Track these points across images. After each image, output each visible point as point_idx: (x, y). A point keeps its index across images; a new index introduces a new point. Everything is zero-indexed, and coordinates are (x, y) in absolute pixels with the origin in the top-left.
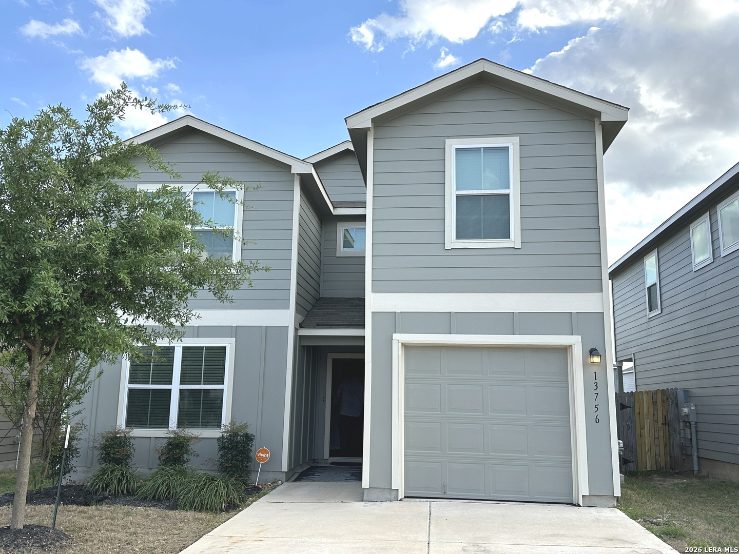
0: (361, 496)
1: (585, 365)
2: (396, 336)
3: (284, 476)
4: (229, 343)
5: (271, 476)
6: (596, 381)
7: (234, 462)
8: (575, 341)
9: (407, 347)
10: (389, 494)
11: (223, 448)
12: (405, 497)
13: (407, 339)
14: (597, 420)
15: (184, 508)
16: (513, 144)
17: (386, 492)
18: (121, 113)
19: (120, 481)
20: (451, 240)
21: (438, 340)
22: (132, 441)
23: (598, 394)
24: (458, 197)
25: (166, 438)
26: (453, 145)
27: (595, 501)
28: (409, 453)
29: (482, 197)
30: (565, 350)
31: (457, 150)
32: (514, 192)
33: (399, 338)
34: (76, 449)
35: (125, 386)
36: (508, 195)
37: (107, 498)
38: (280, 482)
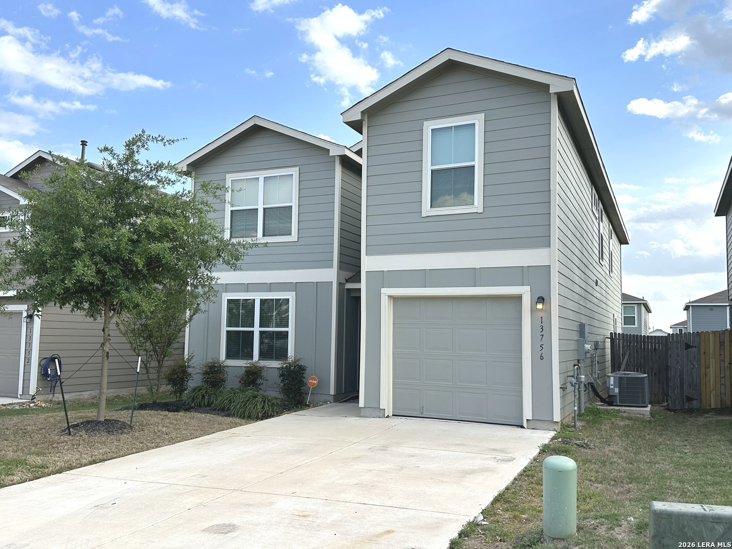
0: (359, 413)
1: (533, 310)
2: (383, 290)
3: (332, 398)
4: (291, 296)
5: (323, 398)
6: (542, 325)
7: (289, 386)
8: (525, 291)
9: (394, 299)
10: (379, 413)
11: (282, 375)
12: (393, 415)
13: (392, 293)
14: (542, 358)
15: (233, 415)
16: (478, 120)
17: (376, 411)
18: (146, 146)
19: (203, 397)
20: (427, 209)
21: (415, 292)
22: (226, 369)
23: (543, 335)
24: (432, 171)
25: (245, 367)
26: (429, 126)
27: (538, 424)
28: (396, 382)
29: (453, 170)
30: (519, 298)
31: (432, 130)
32: (478, 163)
33: (386, 292)
34: (190, 374)
35: (224, 329)
36: (474, 166)
37: (192, 408)
38: (329, 402)
